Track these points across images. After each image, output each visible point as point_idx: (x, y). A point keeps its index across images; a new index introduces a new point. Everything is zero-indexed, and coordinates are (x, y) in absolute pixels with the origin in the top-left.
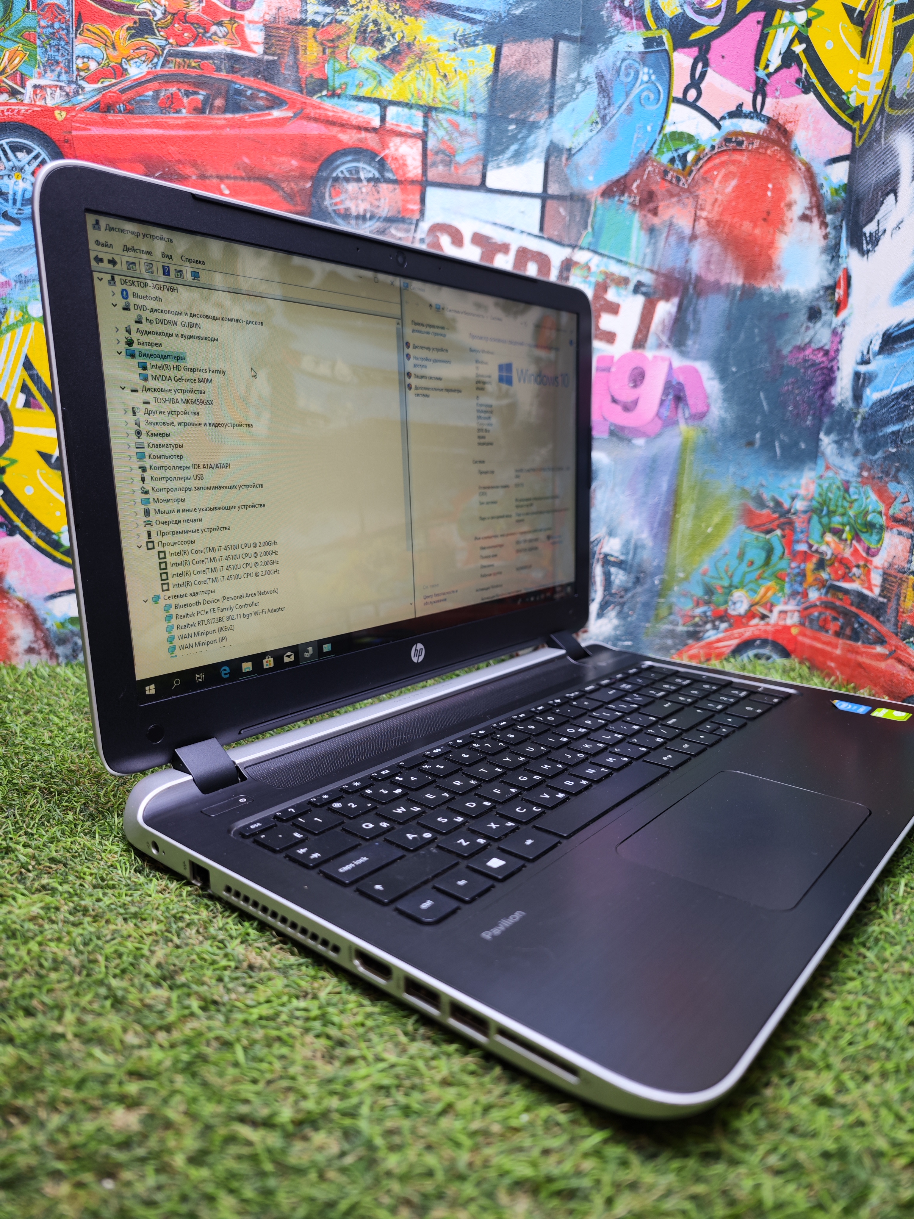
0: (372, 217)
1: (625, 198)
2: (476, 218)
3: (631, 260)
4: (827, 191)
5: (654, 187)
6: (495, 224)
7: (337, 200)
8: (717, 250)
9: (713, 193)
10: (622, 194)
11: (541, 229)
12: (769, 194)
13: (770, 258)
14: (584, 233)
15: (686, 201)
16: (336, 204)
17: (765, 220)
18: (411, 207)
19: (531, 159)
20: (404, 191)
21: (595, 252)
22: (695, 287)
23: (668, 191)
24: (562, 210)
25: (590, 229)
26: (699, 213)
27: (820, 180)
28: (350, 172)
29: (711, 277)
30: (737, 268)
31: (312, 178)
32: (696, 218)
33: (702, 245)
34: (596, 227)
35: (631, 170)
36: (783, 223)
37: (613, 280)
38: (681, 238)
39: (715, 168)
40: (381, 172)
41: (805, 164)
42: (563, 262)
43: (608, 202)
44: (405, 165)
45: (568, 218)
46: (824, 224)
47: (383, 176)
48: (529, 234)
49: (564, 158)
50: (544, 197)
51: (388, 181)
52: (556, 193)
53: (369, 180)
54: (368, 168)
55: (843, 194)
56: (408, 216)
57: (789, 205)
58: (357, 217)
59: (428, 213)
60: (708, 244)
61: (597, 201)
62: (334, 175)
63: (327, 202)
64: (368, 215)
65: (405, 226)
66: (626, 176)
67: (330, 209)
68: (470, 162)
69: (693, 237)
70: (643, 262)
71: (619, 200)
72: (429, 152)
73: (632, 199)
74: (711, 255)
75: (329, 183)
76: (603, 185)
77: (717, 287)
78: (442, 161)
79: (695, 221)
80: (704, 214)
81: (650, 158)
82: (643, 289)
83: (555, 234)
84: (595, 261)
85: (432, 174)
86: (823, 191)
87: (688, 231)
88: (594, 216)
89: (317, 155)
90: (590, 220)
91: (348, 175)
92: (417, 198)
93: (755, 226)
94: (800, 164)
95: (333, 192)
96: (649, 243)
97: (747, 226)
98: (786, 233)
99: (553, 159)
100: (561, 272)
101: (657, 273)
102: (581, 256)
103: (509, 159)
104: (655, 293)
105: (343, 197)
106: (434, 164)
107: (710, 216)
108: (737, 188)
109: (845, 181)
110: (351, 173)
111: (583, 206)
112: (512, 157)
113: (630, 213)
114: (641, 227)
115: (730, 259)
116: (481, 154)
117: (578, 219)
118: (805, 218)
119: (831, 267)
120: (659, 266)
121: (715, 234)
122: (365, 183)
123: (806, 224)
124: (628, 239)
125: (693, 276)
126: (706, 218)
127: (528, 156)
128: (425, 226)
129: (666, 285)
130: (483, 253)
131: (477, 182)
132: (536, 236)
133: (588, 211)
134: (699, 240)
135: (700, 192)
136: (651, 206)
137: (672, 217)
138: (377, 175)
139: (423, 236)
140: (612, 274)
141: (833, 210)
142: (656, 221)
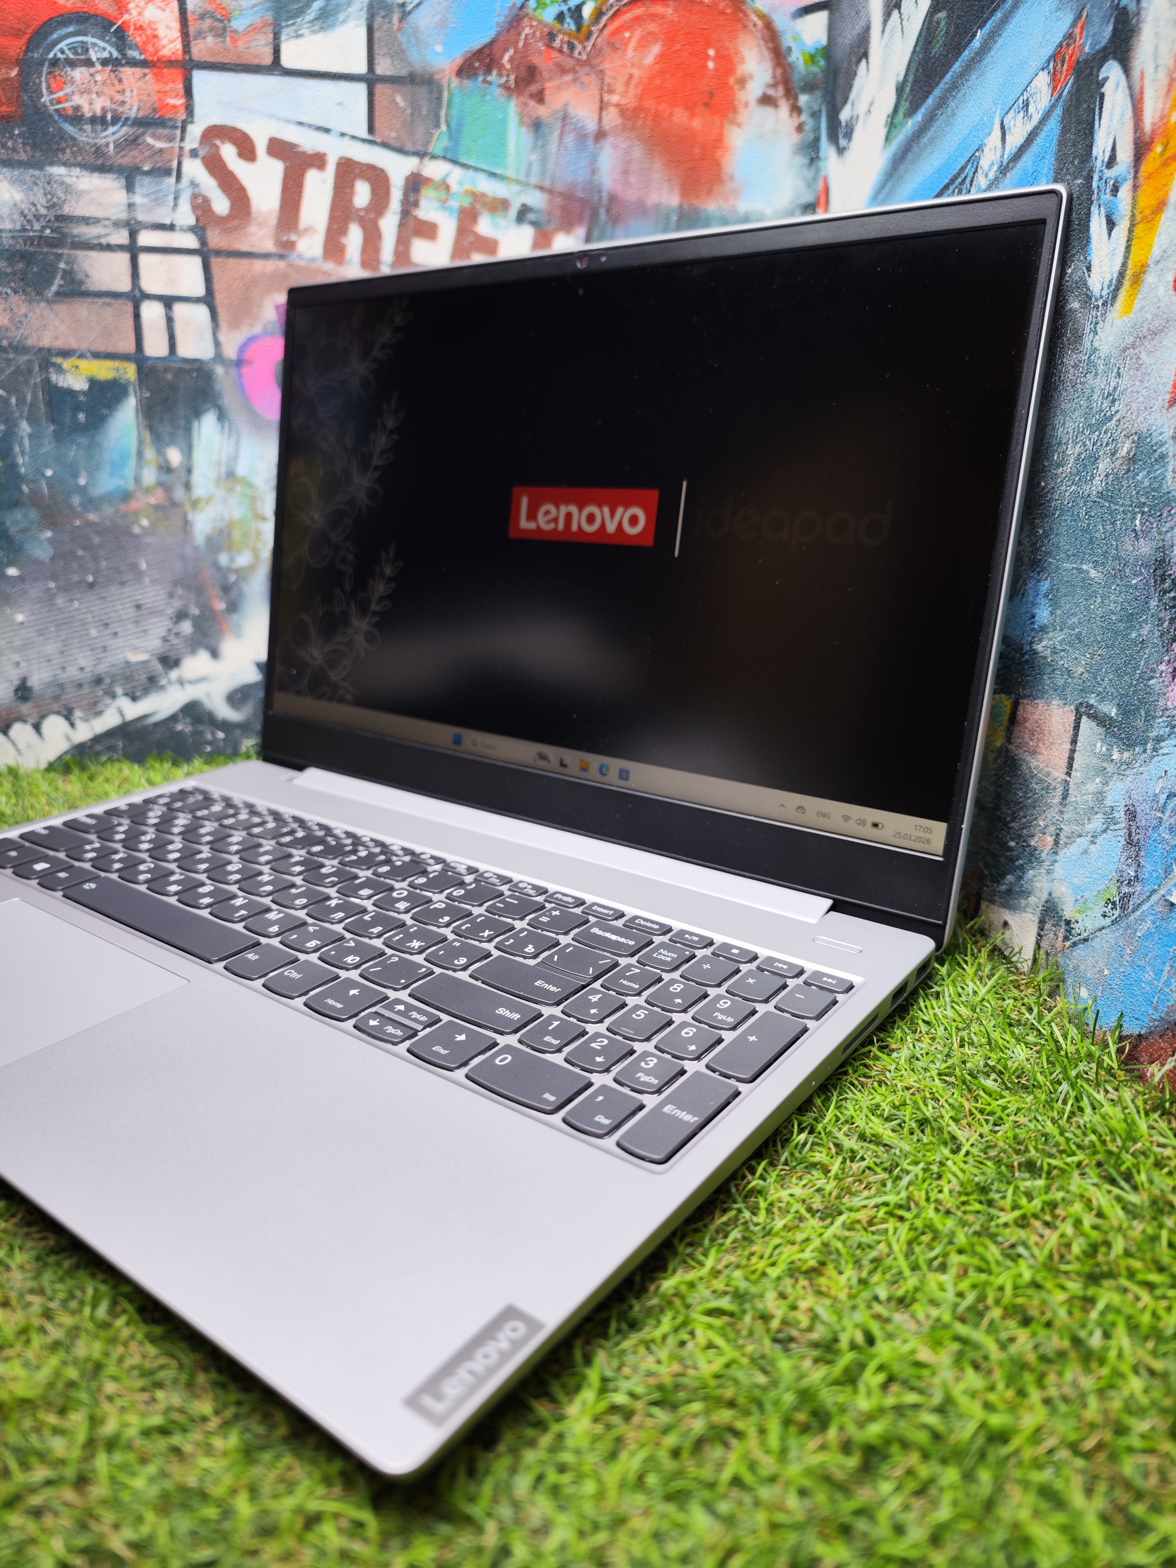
0: (115, 120)
1: (493, 77)
2: (271, 116)
3: (510, 173)
4: (797, 58)
5: (537, 60)
6: (301, 124)
7: (60, 94)
8: (638, 153)
9: (624, 66)
10: (488, 71)
11: (371, 129)
12: (711, 65)
13: (717, 166)
14: (436, 133)
15: (586, 79)
16: (59, 101)
17: (706, 105)
18: (172, 101)
19: (344, 21)
20: (158, 77)
21: (455, 162)
22: (608, 211)
23: (558, 65)
24: (399, 99)
25: (444, 127)
26: (606, 97)
27: (787, 41)
28: (73, 49)
29: (632, 196)
30: (669, 180)
31: (18, 62)
32: (603, 106)
33: (615, 146)
34: (453, 123)
35: (498, 34)
36: (735, 110)
37: (485, 204)
38: (582, 137)
39: (628, 27)
40: (121, 49)
41: (762, 16)
42: (407, 179)
43: (468, 84)
44: (155, 36)
45: (409, 111)
46: (796, 109)
47: (124, 55)
48: (354, 137)
49: (395, 20)
50: (371, 80)
51: (134, 63)
52: (388, 73)
53: (105, 62)
54: (102, 44)
55: (822, 63)
56: (168, 116)
57: (742, 82)
58: (93, 120)
59: (197, 110)
60: (624, 145)
61: (451, 84)
62: (51, 55)
63: (45, 99)
64: (109, 117)
65: (166, 131)
66: (492, 43)
67: (52, 108)
68: (253, 29)
69: (600, 135)
70: (528, 175)
71: (484, 81)
72: (190, 16)
73: (504, 79)
74: (629, 162)
75: (45, 69)
76: (457, 57)
77: (641, 209)
78: (211, 29)
79: (601, 109)
80: (615, 99)
81: (526, 15)
82: (531, 216)
83: (391, 135)
84: (456, 176)
85: (199, 50)
86: (792, 58)
87: (591, 126)
88: (449, 106)
89: (22, 26)
90: (443, 113)
91: (71, 56)
92: (180, 86)
93: (692, 115)
94: (754, 18)
95: (51, 81)
96: (535, 146)
97: (680, 116)
98: (739, 125)
99: (378, 20)
100: (406, 194)
101: (550, 192)
102: (434, 169)
103: (312, 22)
104: (549, 221)
105: (68, 90)
106: (200, 34)
107: (623, 102)
108: (662, 57)
109: (824, 41)
110: (76, 53)
111: (431, 92)
112: (316, 19)
113: (502, 99)
114: (521, 122)
115: (658, 166)
116: (269, 16)
117: (424, 113)
118: (766, 100)
119: (810, 174)
120: (553, 180)
121: (633, 128)
122: (99, 67)
123: (769, 110)
124: (502, 140)
125: (605, 195)
126: (617, 105)
127: (341, 17)
128: (195, 131)
129: (564, 209)
130: (286, 169)
131: (268, 60)
132: (364, 141)
133: (439, 99)
134: (610, 139)
135: (606, 66)
136: (534, 88)
137: (566, 105)
138: (115, 54)
139: (195, 145)
140: (484, 195)
141: (809, 87)
142: (542, 111)
